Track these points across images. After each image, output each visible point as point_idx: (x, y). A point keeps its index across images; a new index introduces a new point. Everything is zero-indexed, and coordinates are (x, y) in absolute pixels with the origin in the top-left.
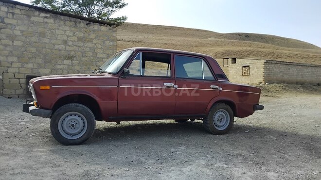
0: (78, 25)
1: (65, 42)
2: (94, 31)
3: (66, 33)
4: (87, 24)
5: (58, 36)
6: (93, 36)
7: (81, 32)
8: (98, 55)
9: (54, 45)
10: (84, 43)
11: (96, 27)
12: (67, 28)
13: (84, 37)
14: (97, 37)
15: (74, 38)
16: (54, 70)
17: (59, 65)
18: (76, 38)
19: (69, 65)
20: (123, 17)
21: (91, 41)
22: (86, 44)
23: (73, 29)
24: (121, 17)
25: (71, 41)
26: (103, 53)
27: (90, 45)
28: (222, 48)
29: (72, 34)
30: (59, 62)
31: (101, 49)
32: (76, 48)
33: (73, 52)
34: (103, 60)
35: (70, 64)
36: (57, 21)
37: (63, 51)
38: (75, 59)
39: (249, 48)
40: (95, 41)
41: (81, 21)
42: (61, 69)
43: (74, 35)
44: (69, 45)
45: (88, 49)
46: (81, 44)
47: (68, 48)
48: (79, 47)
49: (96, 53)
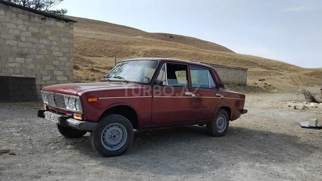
0: (32, 19)
1: (17, 38)
2: (50, 26)
3: (19, 28)
4: (42, 19)
5: (9, 30)
6: (48, 32)
7: (36, 27)
8: (54, 53)
9: (5, 40)
10: (38, 39)
11: (52, 22)
12: (20, 22)
13: (39, 33)
14: (52, 33)
15: (28, 34)
16: (5, 68)
17: (11, 63)
18: (30, 33)
19: (21, 64)
20: (63, 11)
21: (46, 37)
22: (41, 41)
23: (27, 23)
24: (61, 10)
25: (24, 36)
26: (59, 51)
27: (46, 42)
28: (151, 48)
29: (25, 29)
30: (11, 59)
31: (57, 46)
32: (30, 45)
33: (27, 49)
34: (59, 58)
35: (23, 62)
36: (9, 13)
37: (15, 48)
38: (28, 56)
39: (175, 49)
40: (50, 38)
41: (36, 15)
42: (12, 68)
43: (28, 30)
44: (21, 41)
45: (43, 46)
46: (35, 40)
47: (21, 44)
48: (33, 43)
49: (52, 51)
